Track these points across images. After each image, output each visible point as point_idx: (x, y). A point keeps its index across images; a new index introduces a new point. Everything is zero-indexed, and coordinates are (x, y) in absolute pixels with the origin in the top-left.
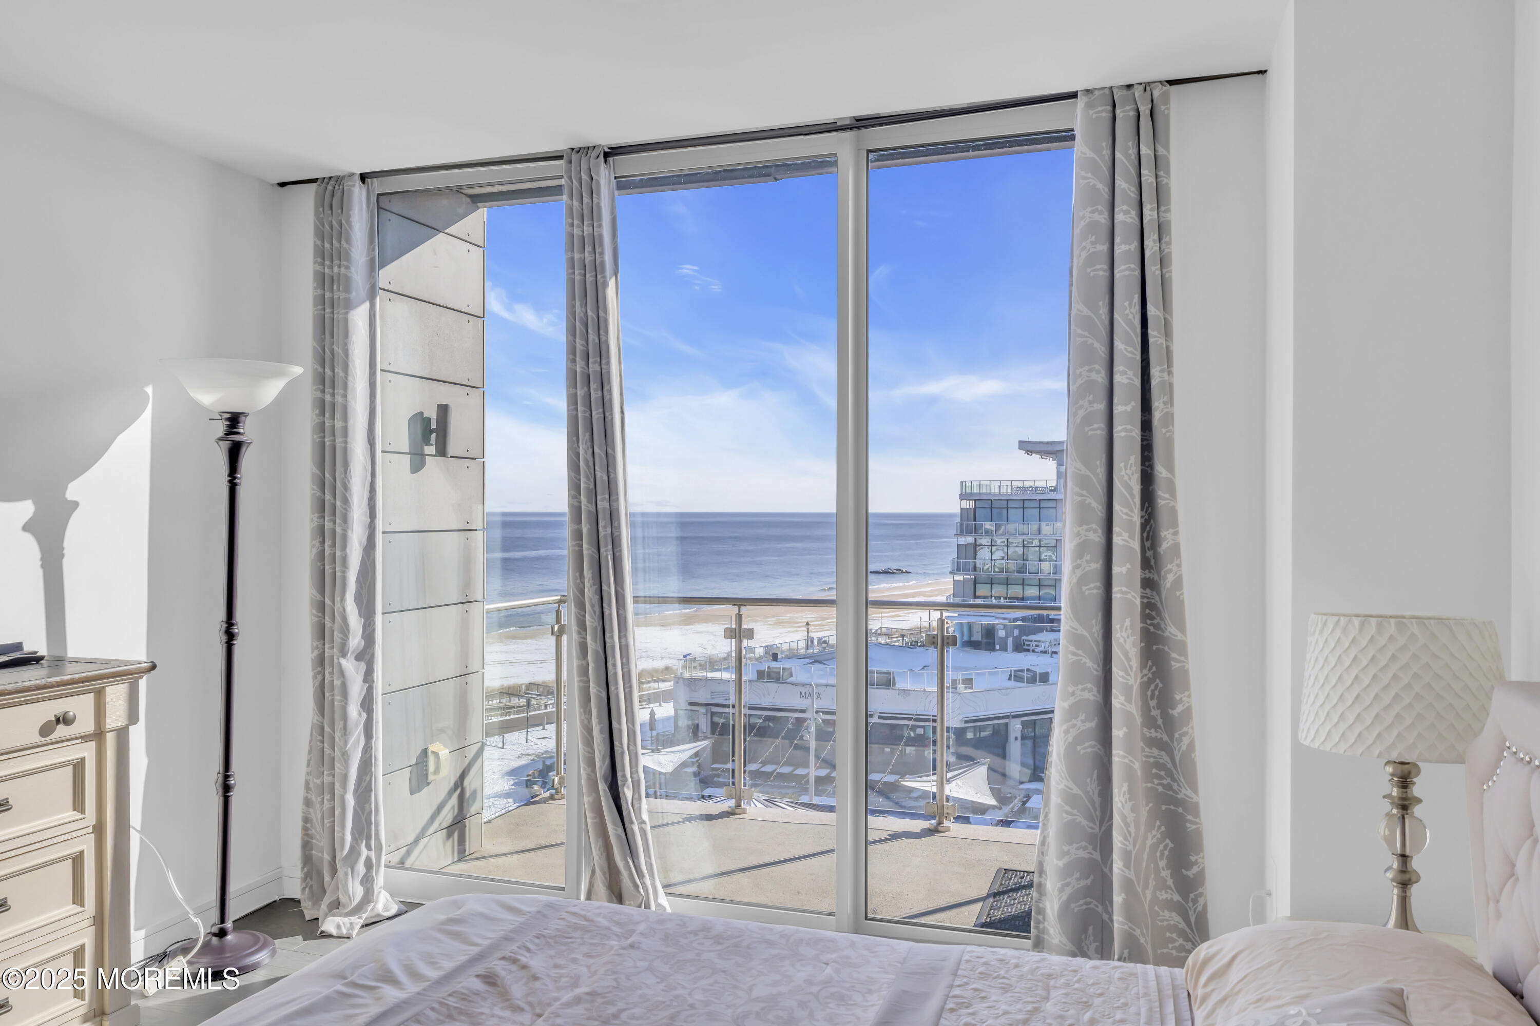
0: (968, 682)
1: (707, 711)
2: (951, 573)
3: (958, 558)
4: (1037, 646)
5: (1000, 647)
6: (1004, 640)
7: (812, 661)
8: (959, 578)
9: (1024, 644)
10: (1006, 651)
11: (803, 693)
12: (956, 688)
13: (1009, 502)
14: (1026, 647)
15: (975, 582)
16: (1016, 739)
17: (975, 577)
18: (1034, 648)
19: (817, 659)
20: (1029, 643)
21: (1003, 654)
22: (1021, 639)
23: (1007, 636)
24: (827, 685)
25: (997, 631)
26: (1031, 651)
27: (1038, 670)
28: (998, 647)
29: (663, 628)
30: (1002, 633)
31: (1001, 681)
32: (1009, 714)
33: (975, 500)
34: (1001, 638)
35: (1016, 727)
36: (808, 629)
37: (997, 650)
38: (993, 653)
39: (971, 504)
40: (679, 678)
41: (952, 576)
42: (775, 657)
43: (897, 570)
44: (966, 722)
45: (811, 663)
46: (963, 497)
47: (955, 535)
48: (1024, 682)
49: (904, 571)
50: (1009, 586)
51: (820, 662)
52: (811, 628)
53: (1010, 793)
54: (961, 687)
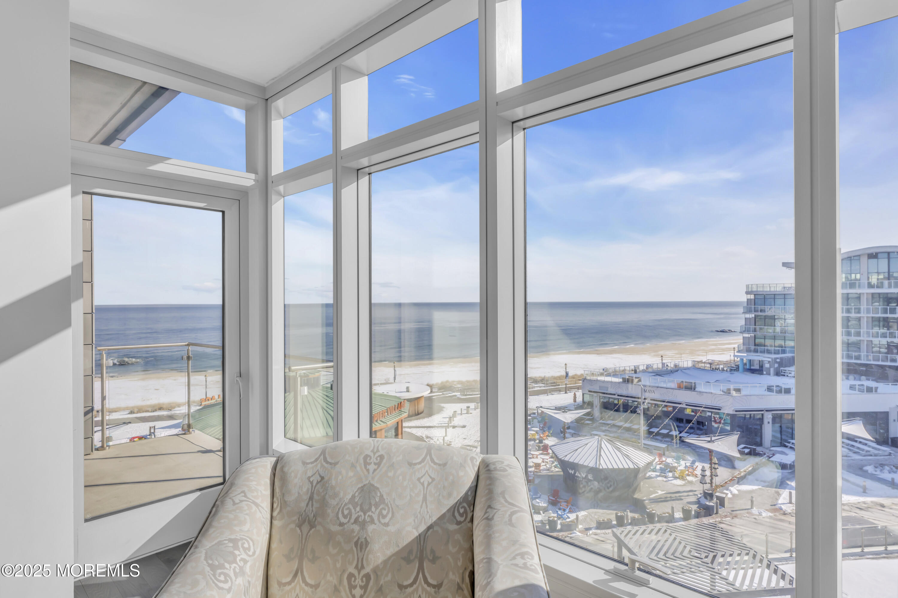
0: (738, 390)
1: (597, 395)
2: (741, 332)
3: (745, 325)
4: (790, 373)
5: (766, 373)
6: (769, 369)
7: (655, 374)
8: (746, 335)
9: (782, 372)
10: (770, 375)
11: (645, 390)
12: (730, 393)
13: (776, 295)
14: (783, 374)
15: (755, 337)
16: (769, 423)
17: (755, 336)
18: (787, 374)
19: (658, 373)
20: (785, 371)
21: (768, 377)
22: (779, 369)
23: (770, 367)
24: (658, 387)
25: (765, 365)
26: (786, 376)
27: (784, 386)
28: (765, 373)
29: (599, 355)
30: (767, 365)
31: (762, 391)
32: (764, 409)
33: (755, 295)
34: (767, 368)
35: (768, 417)
36: (662, 359)
37: (765, 374)
38: (762, 376)
39: (752, 297)
40: (584, 379)
41: (742, 334)
42: (635, 372)
43: (729, 330)
44: (736, 411)
45: (654, 375)
46: (747, 293)
47: (743, 313)
48: (774, 392)
49: (733, 331)
50: (776, 340)
51: (659, 375)
52: (663, 359)
53: (762, 452)
54: (734, 393)
